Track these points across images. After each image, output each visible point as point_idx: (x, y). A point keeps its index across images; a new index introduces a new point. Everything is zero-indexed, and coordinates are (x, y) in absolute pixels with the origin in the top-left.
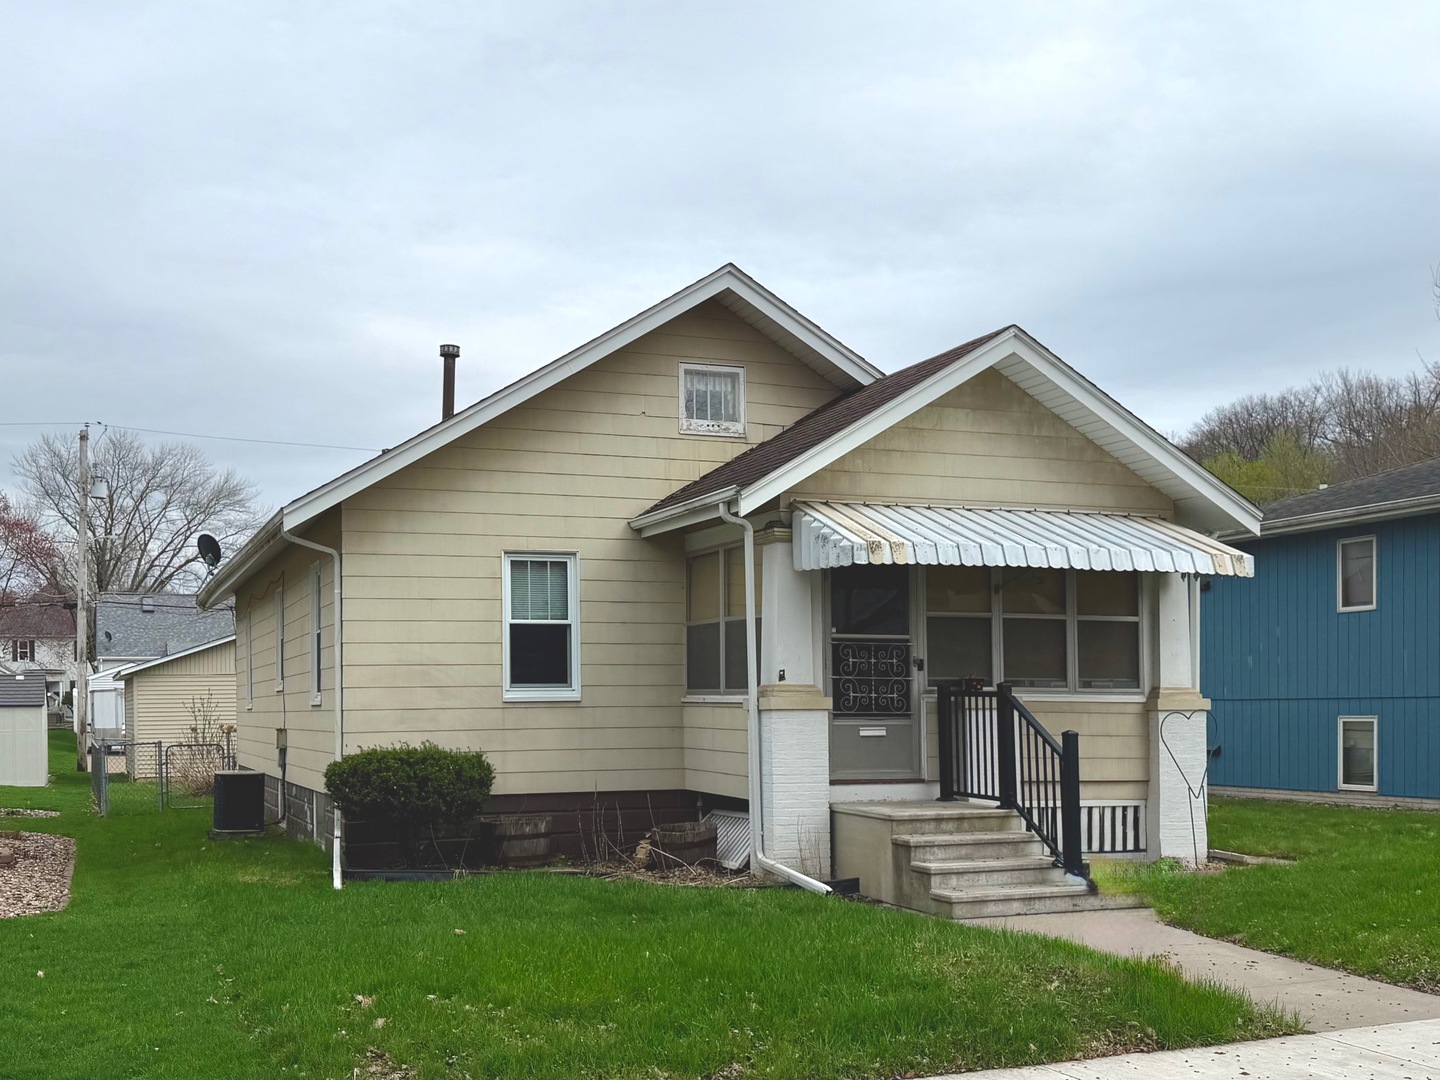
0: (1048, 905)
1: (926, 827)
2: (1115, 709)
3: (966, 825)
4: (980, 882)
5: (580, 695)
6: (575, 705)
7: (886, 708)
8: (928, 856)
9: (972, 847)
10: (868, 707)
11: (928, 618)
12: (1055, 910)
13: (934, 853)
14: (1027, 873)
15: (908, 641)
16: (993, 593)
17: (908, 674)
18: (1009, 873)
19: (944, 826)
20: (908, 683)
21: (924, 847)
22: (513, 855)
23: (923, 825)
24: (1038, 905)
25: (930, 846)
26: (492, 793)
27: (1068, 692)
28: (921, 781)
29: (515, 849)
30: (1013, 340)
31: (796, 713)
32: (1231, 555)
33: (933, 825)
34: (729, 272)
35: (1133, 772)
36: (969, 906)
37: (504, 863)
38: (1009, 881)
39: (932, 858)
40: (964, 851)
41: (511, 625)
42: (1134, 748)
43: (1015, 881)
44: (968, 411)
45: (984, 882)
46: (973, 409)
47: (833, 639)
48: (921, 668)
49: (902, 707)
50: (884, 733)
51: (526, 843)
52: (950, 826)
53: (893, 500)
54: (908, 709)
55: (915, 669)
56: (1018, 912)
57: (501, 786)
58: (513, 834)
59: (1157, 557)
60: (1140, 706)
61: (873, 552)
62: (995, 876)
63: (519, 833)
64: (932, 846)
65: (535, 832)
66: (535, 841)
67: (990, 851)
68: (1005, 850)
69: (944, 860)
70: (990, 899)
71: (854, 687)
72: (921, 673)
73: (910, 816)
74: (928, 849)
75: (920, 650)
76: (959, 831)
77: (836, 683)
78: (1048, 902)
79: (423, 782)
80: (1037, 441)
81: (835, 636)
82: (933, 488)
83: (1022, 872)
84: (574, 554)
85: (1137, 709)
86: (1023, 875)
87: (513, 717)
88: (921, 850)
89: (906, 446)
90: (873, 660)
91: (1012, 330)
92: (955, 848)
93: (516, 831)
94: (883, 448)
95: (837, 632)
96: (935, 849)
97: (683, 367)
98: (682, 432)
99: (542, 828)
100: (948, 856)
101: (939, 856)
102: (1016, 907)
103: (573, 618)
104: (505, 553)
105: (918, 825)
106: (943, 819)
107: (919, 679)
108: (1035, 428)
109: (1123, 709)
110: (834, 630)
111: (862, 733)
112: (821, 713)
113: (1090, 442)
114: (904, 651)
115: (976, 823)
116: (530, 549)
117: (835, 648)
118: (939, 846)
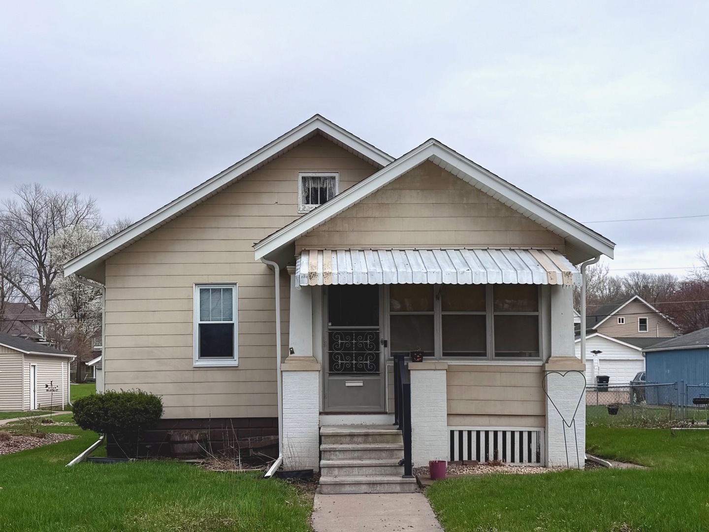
0: (386, 488)
1: (343, 439)
2: (520, 369)
3: (370, 439)
4: (354, 473)
5: (237, 363)
6: (234, 369)
7: (362, 369)
8: (332, 457)
9: (362, 452)
10: (351, 369)
11: (391, 316)
12: (390, 491)
13: (336, 455)
14: (385, 468)
15: (378, 329)
16: (435, 299)
17: (378, 349)
18: (373, 468)
19: (356, 439)
20: (378, 355)
21: (330, 451)
22: (179, 452)
23: (342, 438)
24: (378, 488)
25: (334, 451)
26: (162, 418)
27: (488, 360)
28: (385, 413)
29: (179, 449)
30: (433, 146)
31: (299, 373)
32: (562, 272)
33: (348, 439)
34: (317, 119)
35: (534, 409)
36: (332, 487)
37: (173, 455)
38: (374, 473)
39: (335, 458)
40: (356, 454)
41: (200, 325)
42: (533, 394)
43: (377, 473)
44: (419, 191)
45: (357, 473)
46: (422, 190)
47: (330, 330)
48: (386, 346)
49: (374, 368)
50: (361, 384)
51: (186, 445)
52: (360, 439)
53: (368, 246)
54: (378, 369)
55: (382, 346)
56: (366, 491)
57: (167, 414)
58: (179, 440)
59: (505, 275)
60: (539, 368)
61: (311, 279)
62: (364, 469)
63: (182, 440)
64: (335, 451)
65: (191, 439)
66: (191, 444)
67: (373, 454)
68: (384, 454)
69: (343, 459)
70: (345, 483)
71: (341, 357)
72: (386, 348)
73: (332, 433)
74: (332, 452)
75: (385, 333)
76: (365, 442)
77: (330, 355)
78: (386, 486)
79: (106, 411)
80: (466, 206)
81: (330, 327)
82: (394, 238)
83: (383, 468)
84: (235, 284)
85: (537, 370)
86: (382, 470)
87: (199, 375)
88: (328, 453)
89: (377, 214)
90: (354, 341)
91: (431, 141)
92: (350, 452)
93: (180, 439)
94: (362, 216)
95: (332, 325)
96: (337, 453)
97: (301, 175)
98: (299, 212)
99: (197, 437)
100: (345, 457)
101: (340, 457)
102: (364, 488)
103: (235, 321)
104: (196, 285)
105: (339, 438)
106: (355, 435)
107: (385, 353)
108: (465, 199)
109: (526, 370)
110: (330, 324)
111: (347, 384)
112: (314, 373)
113: (503, 205)
114: (375, 336)
115: (378, 438)
116: (210, 282)
117: (330, 335)
118: (339, 451)
